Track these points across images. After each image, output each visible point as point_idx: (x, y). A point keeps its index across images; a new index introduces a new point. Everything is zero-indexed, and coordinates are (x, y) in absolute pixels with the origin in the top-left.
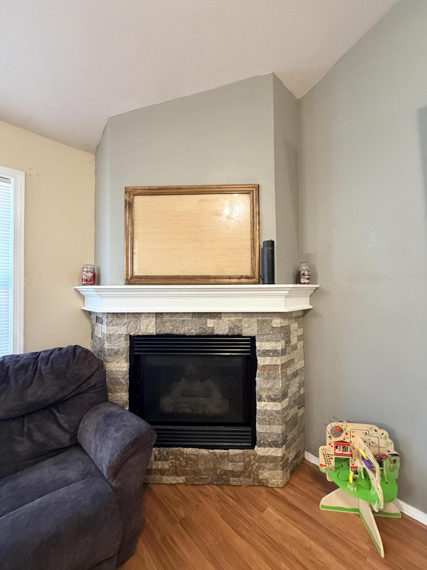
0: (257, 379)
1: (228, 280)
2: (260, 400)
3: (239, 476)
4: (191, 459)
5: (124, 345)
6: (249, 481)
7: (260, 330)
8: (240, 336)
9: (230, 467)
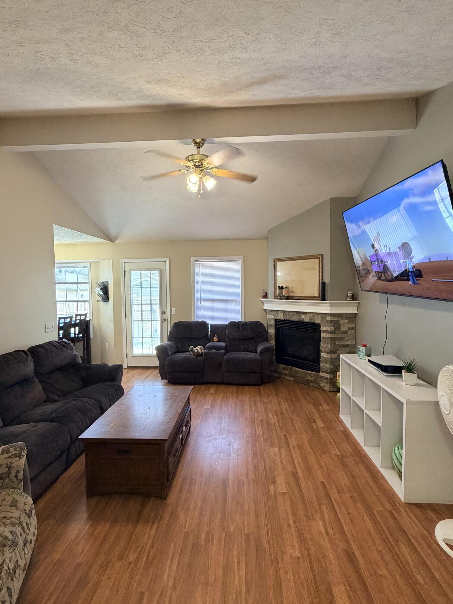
0: (321, 343)
1: (309, 298)
2: (322, 352)
3: (313, 383)
4: (296, 372)
5: (273, 323)
6: (317, 386)
7: (322, 321)
8: (314, 323)
9: (309, 378)
